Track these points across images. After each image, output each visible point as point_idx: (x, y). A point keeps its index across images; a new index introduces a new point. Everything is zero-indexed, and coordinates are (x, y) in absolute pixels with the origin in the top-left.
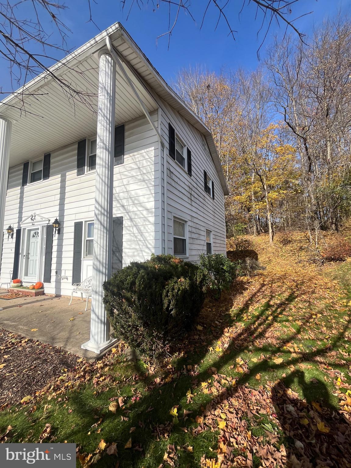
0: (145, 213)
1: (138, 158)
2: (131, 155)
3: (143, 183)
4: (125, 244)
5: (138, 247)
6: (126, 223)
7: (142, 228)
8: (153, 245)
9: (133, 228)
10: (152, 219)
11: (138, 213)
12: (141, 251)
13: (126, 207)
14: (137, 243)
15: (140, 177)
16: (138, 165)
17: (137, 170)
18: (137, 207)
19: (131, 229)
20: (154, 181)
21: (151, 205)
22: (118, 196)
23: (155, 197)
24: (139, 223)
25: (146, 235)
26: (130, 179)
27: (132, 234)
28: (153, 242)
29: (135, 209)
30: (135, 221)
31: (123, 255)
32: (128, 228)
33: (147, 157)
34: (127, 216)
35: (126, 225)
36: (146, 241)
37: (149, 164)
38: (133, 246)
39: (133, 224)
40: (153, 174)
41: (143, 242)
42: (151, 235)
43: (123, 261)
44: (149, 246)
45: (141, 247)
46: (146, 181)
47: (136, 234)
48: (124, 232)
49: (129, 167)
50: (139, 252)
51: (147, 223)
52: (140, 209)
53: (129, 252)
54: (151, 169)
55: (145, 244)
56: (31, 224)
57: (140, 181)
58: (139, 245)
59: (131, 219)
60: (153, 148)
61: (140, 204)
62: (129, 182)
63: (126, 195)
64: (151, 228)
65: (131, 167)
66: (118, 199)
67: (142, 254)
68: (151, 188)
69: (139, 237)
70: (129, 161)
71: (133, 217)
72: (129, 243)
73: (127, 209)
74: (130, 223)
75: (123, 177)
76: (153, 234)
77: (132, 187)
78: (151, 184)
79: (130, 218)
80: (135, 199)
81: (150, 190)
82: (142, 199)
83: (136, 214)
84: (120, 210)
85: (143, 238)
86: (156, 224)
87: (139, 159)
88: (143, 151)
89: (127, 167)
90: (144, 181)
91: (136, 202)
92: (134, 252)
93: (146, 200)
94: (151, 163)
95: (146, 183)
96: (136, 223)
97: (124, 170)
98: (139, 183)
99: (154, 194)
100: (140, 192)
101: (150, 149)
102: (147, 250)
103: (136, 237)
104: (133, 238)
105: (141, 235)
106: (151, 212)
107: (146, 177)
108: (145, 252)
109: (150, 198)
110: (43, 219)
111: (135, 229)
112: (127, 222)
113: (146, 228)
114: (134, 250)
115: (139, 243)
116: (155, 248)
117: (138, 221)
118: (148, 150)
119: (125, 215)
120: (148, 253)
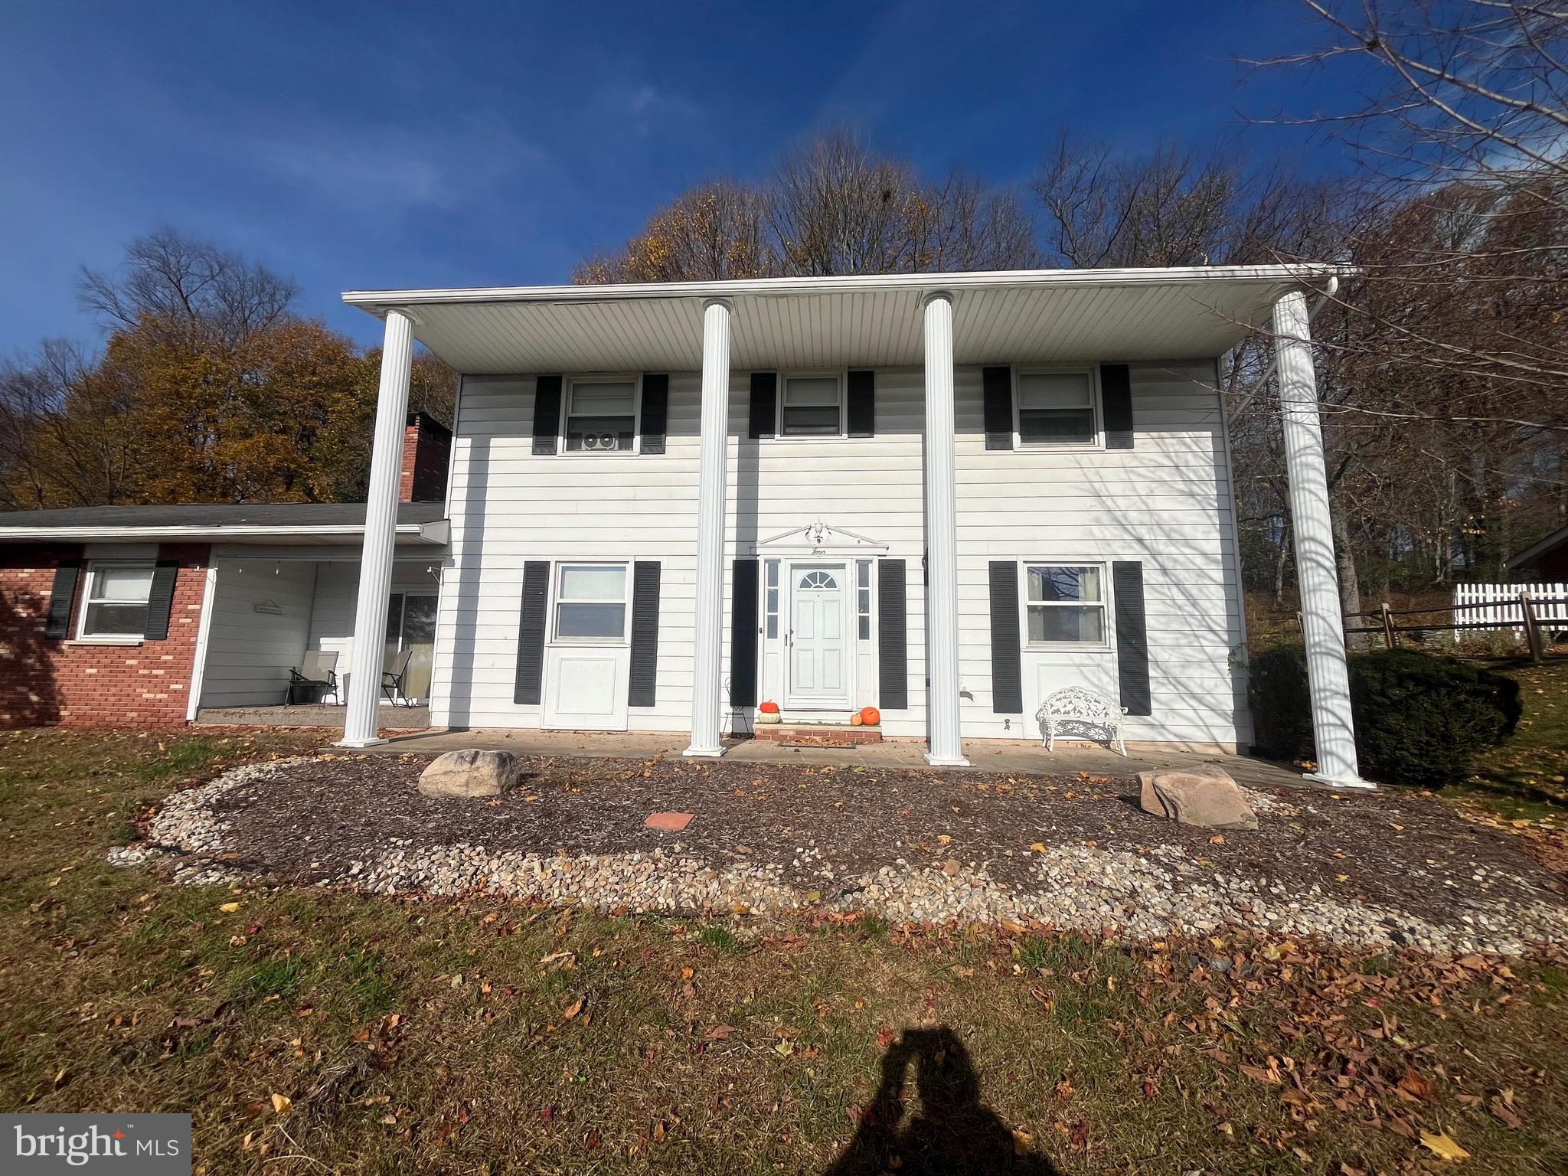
0: (1199, 561)
1: (1172, 445)
2: (1154, 434)
3: (1191, 500)
4: (1149, 621)
5: (1187, 628)
6: (1149, 575)
7: (1194, 592)
8: (1225, 625)
9: (1169, 588)
10: (1219, 576)
11: (1181, 558)
12: (1196, 636)
13: (1147, 543)
14: (1183, 620)
15: (1181, 486)
16: (1175, 459)
17: (1173, 471)
18: (1178, 545)
19: (1166, 591)
20: (1217, 501)
21: (1214, 546)
22: (1125, 516)
23: (1221, 531)
24: (1186, 579)
25: (1206, 605)
26: (1154, 485)
27: (1169, 602)
28: (1223, 620)
29: (1173, 550)
30: (1173, 575)
31: (1149, 642)
32: (1158, 588)
33: (1195, 448)
34: (1154, 562)
35: (1153, 582)
36: (1206, 618)
37: (1203, 463)
38: (1175, 626)
39: (1172, 580)
40: (1213, 486)
41: (1197, 619)
42: (1217, 605)
43: (1149, 656)
44: (1216, 628)
45: (1195, 628)
46: (1199, 498)
47: (1180, 602)
48: (1146, 596)
49: (1149, 460)
50: (1192, 638)
51: (1207, 581)
52: (1187, 551)
53: (1164, 638)
54: (1208, 475)
55: (1204, 623)
56: (812, 551)
57: (1182, 493)
58: (1189, 624)
59: (1164, 571)
60: (1209, 434)
61: (1186, 541)
62: (1152, 491)
63: (1146, 518)
64: (1219, 593)
65: (1154, 461)
66: (1124, 522)
67: (1200, 643)
68: (1211, 513)
69: (1189, 608)
70: (1148, 446)
71: (1169, 565)
72: (1163, 619)
73: (1151, 549)
74: (1161, 579)
75: (1134, 478)
76: (1222, 604)
77: (1158, 503)
78: (1210, 504)
79: (1161, 566)
80: (1172, 530)
81: (1209, 517)
82: (1188, 531)
83: (1176, 561)
84: (1131, 547)
85: (1197, 609)
86: (1226, 585)
87: (1177, 448)
88: (1184, 434)
89: (1143, 458)
90: (1192, 495)
91: (1174, 536)
92: (1177, 639)
93: (1199, 535)
94: (1206, 462)
95: (1199, 502)
96: (1179, 580)
97: (1135, 463)
98: (1180, 499)
99: (1218, 527)
100: (1181, 516)
101: (1203, 434)
102: (1210, 636)
103: (1180, 608)
104: (1172, 610)
105: (1193, 605)
106: (1215, 561)
107: (1196, 489)
108: (1205, 638)
109: (1209, 532)
110: (863, 543)
111: (1175, 590)
112: (1154, 576)
113: (1204, 590)
114: (1178, 635)
115: (1190, 619)
116: (1229, 632)
117: (1182, 575)
118: (1197, 434)
119: (1148, 561)
120: (1213, 642)
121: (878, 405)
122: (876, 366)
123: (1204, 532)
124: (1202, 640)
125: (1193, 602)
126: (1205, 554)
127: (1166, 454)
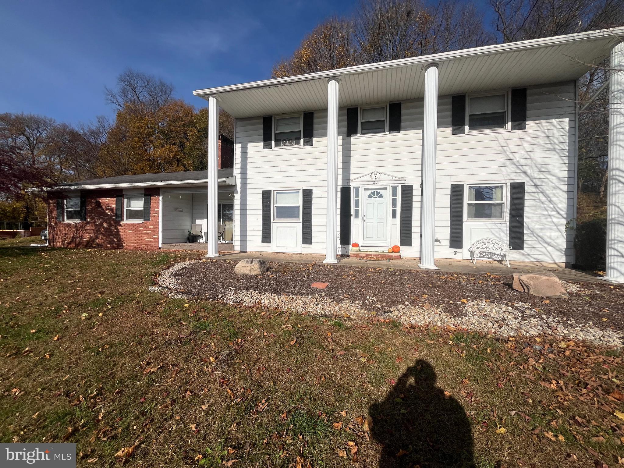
0: (555, 181)
1: (546, 126)
2: (537, 122)
3: (554, 152)
4: (526, 209)
5: (545, 212)
6: (528, 188)
7: (551, 195)
8: (565, 210)
9: (538, 194)
10: (565, 187)
11: (546, 180)
12: (550, 216)
13: (529, 174)
14: (544, 209)
15: (549, 146)
16: (547, 133)
17: (546, 139)
18: (544, 174)
19: (536, 195)
20: (568, 152)
21: (564, 174)
22: (518, 162)
23: (568, 167)
24: (547, 189)
25: (556, 201)
26: (535, 146)
27: (537, 200)
28: (565, 208)
29: (542, 176)
30: (541, 188)
31: (525, 218)
32: (532, 194)
33: (559, 127)
34: (531, 182)
35: (529, 191)
36: (556, 207)
37: (562, 134)
38: (539, 211)
39: (540, 190)
40: (566, 145)
41: (551, 208)
42: (562, 201)
43: (525, 225)
44: (561, 212)
45: (550, 212)
46: (558, 151)
47: (543, 200)
48: (526, 198)
49: (534, 134)
50: (548, 217)
51: (558, 190)
52: (549, 176)
53: (533, 217)
54: (564, 139)
55: (554, 209)
56: (372, 183)
57: (549, 149)
58: (547, 210)
59: (536, 186)
60: (568, 119)
61: (549, 172)
62: (533, 149)
63: (529, 162)
64: (565, 196)
65: (536, 135)
66: (518, 164)
67: (551, 218)
68: (564, 158)
69: (547, 203)
70: (533, 127)
71: (539, 183)
72: (533, 208)
73: (530, 176)
74: (534, 190)
75: (525, 143)
76: (565, 201)
77: (537, 155)
78: (564, 154)
79: (535, 184)
80: (542, 167)
81: (563, 160)
82: (551, 167)
83: (543, 182)
84: (520, 176)
85: (552, 204)
86: (568, 192)
87: (549, 128)
88: (554, 120)
89: (530, 134)
90: (555, 150)
91: (543, 170)
92: (540, 217)
93: (556, 169)
94: (564, 133)
95: (558, 153)
96: (543, 190)
97: (526, 136)
98: (548, 152)
99: (567, 164)
100: (548, 161)
101: (564, 119)
102: (557, 215)
103: (542, 203)
104: (539, 204)
105: (550, 202)
106: (564, 181)
107: (557, 147)
108: (554, 217)
109: (562, 167)
110: (394, 178)
111: (541, 195)
112: (531, 189)
113: (557, 195)
114: (540, 215)
115: (547, 208)
116: (567, 213)
117: (545, 188)
118: (560, 120)
119: (528, 182)
120: (559, 218)
121: (402, 118)
122: (402, 100)
123: (559, 167)
124: (552, 217)
125: (550, 200)
126: (558, 178)
127: (543, 131)
